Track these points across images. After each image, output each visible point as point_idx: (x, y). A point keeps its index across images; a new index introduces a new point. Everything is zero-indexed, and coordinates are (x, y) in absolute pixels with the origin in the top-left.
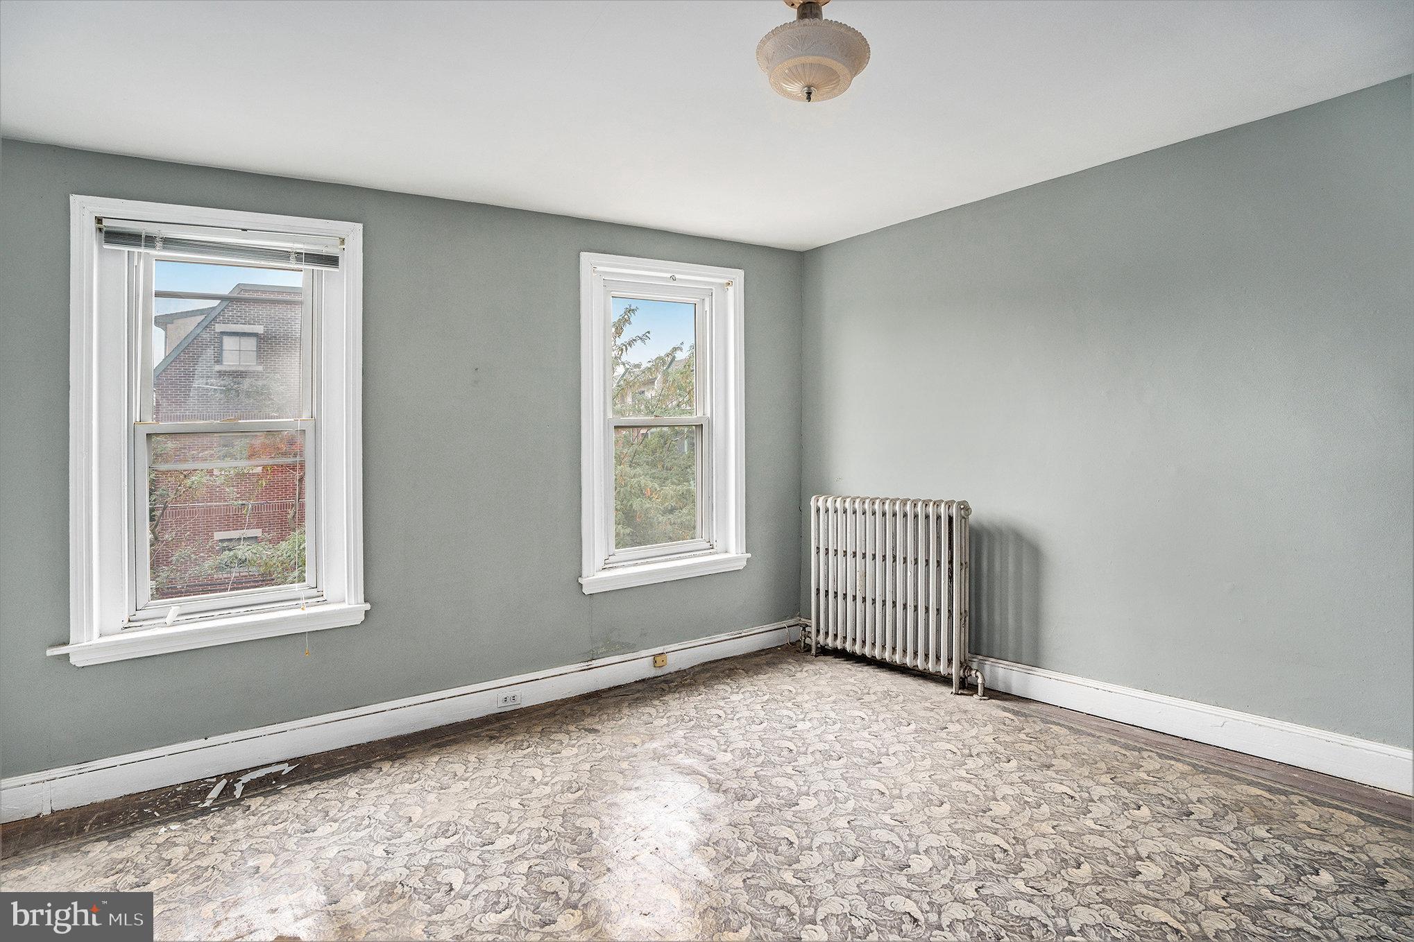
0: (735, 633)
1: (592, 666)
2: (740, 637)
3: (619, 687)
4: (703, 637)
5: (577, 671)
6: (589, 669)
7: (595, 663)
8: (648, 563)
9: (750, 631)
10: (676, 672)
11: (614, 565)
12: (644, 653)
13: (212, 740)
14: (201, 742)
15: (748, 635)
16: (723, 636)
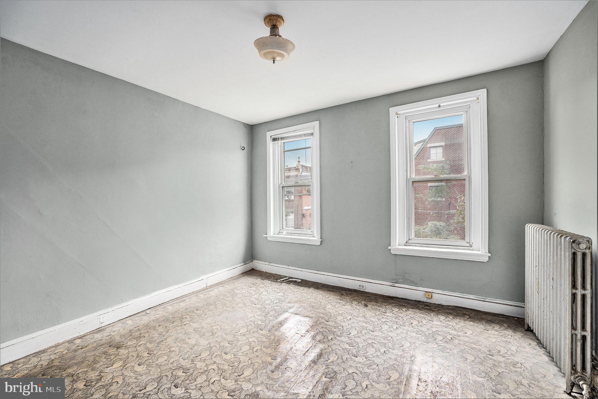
0: (480, 298)
1: (394, 286)
2: (484, 301)
3: (407, 299)
4: (458, 292)
5: (388, 285)
6: (393, 286)
7: (396, 285)
8: (428, 247)
9: (492, 300)
10: (438, 304)
11: (410, 244)
12: (421, 289)
13: (289, 267)
14: (287, 267)
15: (489, 302)
16: (471, 297)
